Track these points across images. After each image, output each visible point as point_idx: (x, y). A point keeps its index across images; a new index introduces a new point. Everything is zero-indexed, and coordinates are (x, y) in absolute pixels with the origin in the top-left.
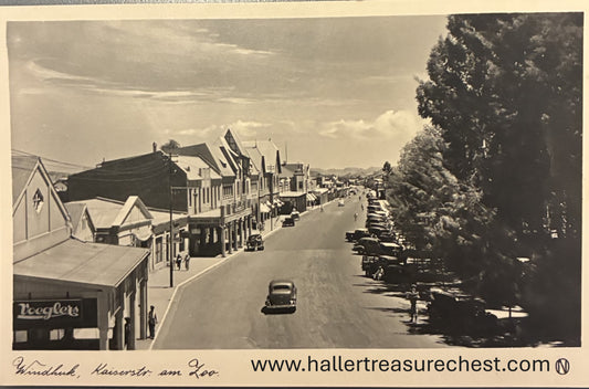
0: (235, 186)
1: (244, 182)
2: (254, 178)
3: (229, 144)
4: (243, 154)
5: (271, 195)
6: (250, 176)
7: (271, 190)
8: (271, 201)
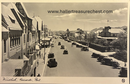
0: (22, 38)
1: (28, 35)
2: (33, 33)
3: (19, 10)
4: (28, 16)
5: (39, 40)
6: (31, 31)
7: (39, 38)
8: (39, 43)
